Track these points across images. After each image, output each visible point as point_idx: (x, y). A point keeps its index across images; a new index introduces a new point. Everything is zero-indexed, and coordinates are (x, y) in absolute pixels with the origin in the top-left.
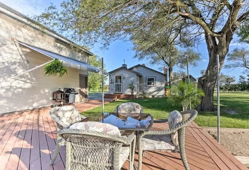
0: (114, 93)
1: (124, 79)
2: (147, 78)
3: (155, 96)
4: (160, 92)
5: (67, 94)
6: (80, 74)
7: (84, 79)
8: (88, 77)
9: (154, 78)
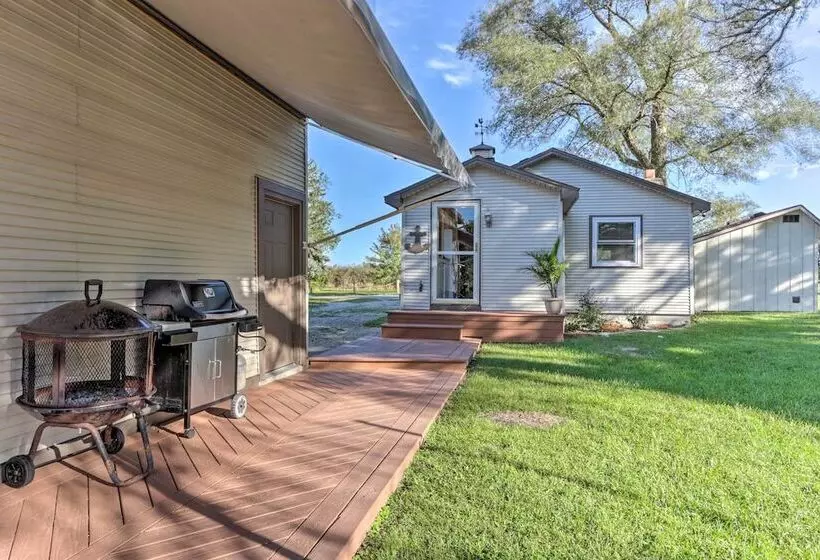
0: (433, 306)
1: (489, 224)
2: (596, 221)
3: (653, 321)
4: (675, 300)
5: (166, 337)
6: (258, 180)
7: (282, 217)
8: (303, 203)
9: (638, 221)
